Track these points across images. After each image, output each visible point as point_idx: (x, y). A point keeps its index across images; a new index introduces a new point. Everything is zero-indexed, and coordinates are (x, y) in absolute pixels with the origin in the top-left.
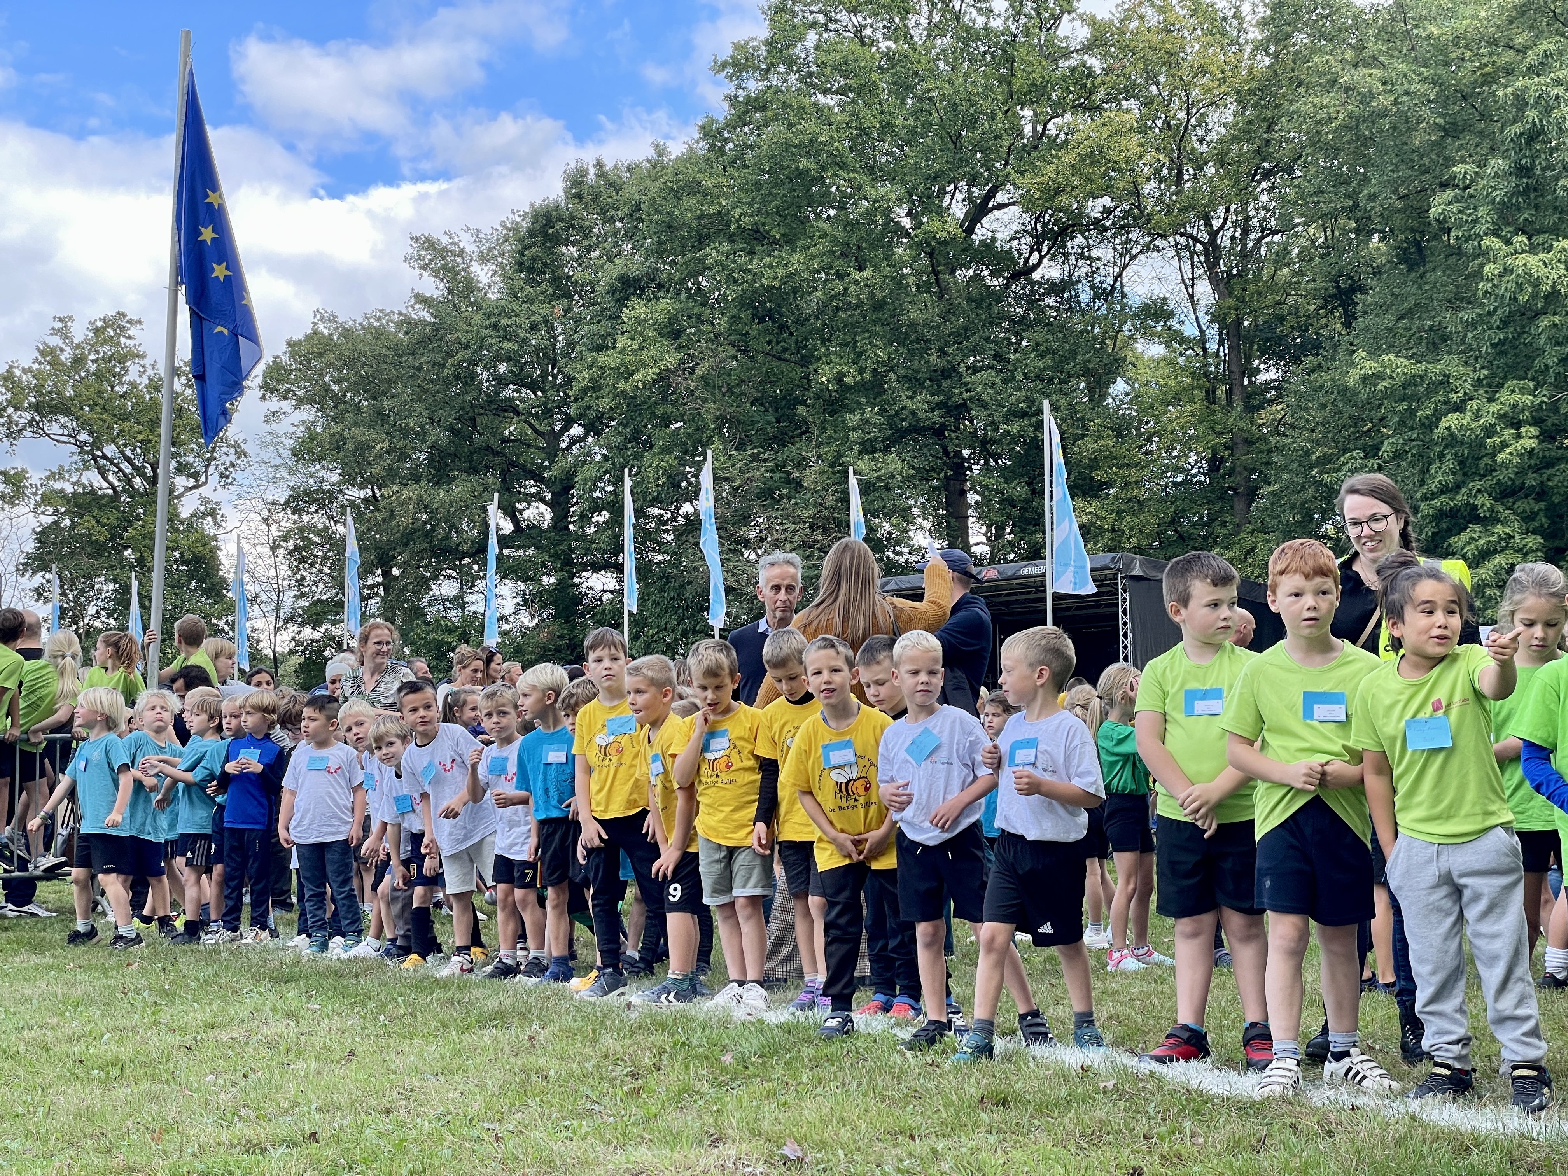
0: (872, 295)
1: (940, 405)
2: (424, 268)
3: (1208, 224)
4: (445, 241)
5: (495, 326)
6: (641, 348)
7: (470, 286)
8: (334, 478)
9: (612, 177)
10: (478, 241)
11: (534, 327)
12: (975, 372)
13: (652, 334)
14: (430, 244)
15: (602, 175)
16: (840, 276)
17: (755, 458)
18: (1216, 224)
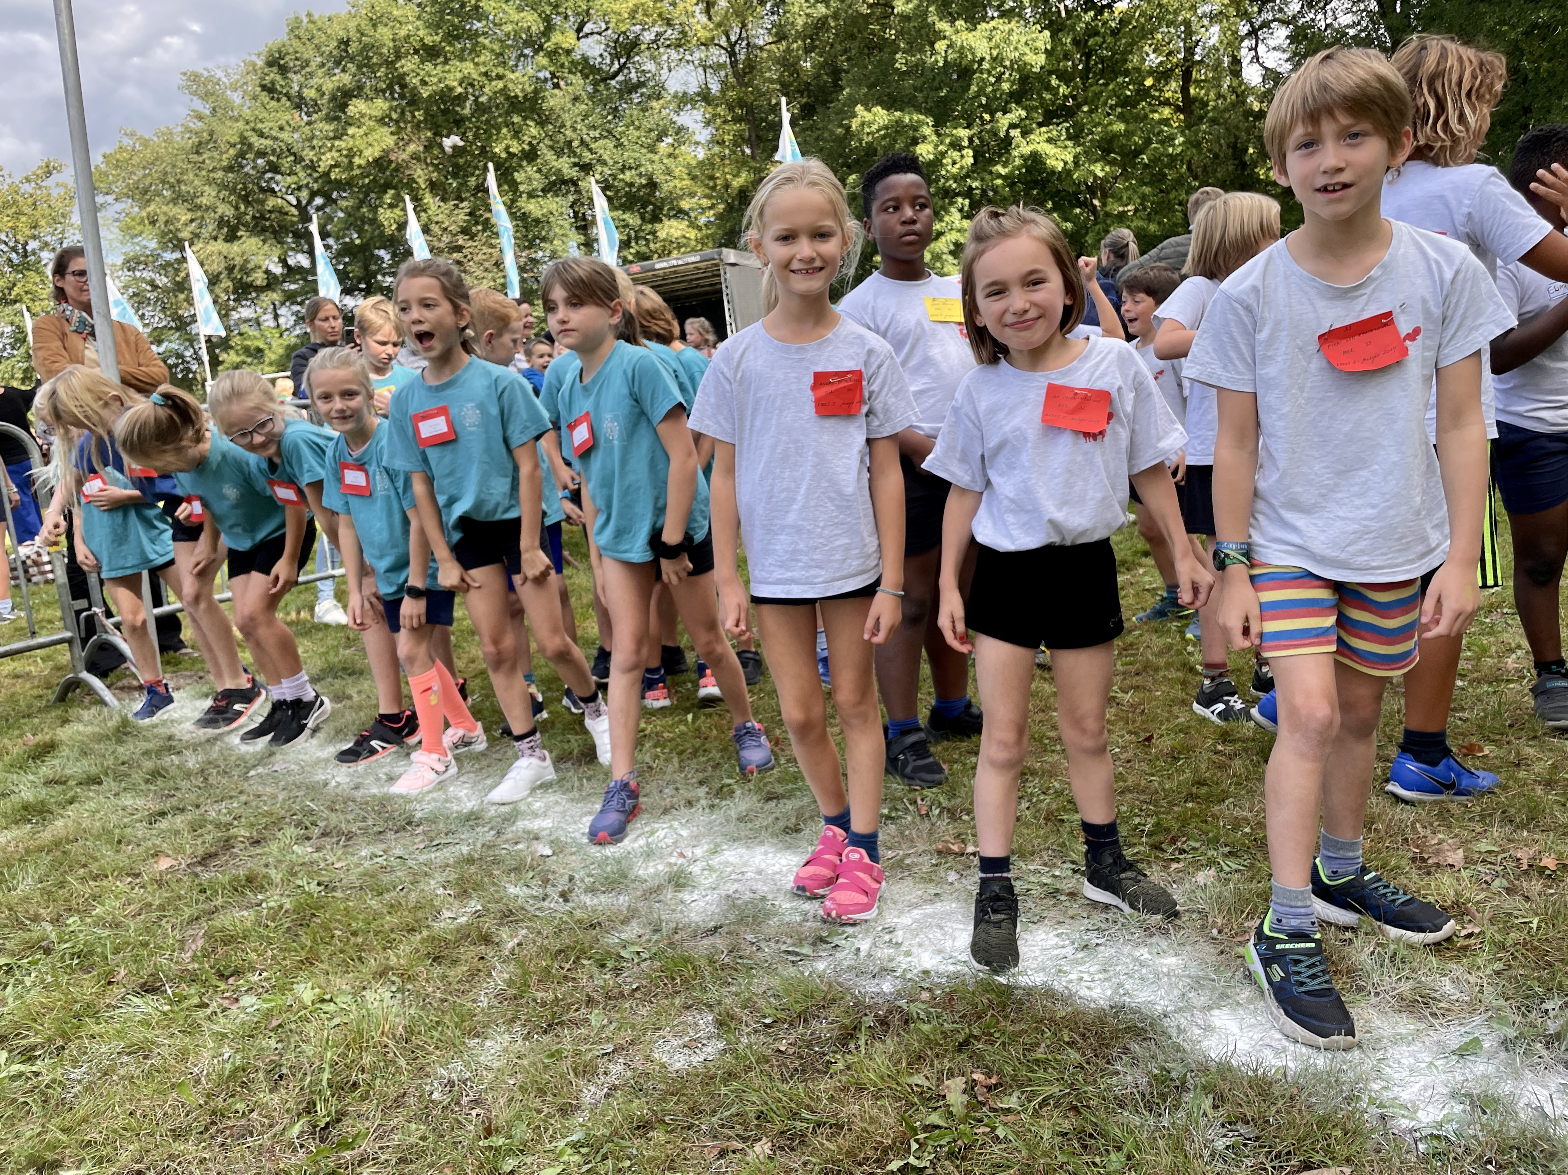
0: (523, 90)
1: (575, 165)
2: (195, 93)
3: (728, 38)
4: (206, 74)
5: (254, 130)
6: (366, 135)
7: (229, 105)
8: (153, 244)
9: (319, 24)
10: (227, 75)
11: (281, 128)
12: (595, 139)
13: (372, 123)
14: (194, 77)
15: (312, 22)
16: (500, 77)
17: (456, 206)
18: (733, 38)
